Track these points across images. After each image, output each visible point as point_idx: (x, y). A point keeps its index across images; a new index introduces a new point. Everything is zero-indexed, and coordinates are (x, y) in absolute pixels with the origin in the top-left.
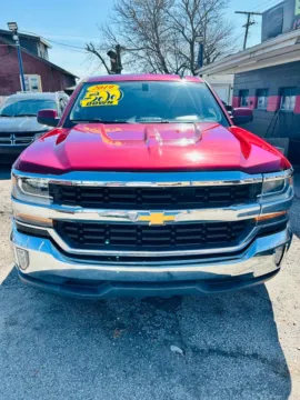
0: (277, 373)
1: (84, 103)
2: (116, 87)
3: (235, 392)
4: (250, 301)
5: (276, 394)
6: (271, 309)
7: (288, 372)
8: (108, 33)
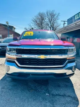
0: (75, 100)
1: (24, 35)
2: (32, 32)
3: (64, 104)
4: (67, 84)
5: (75, 105)
6: (73, 86)
7: (78, 100)
8: (30, 26)
